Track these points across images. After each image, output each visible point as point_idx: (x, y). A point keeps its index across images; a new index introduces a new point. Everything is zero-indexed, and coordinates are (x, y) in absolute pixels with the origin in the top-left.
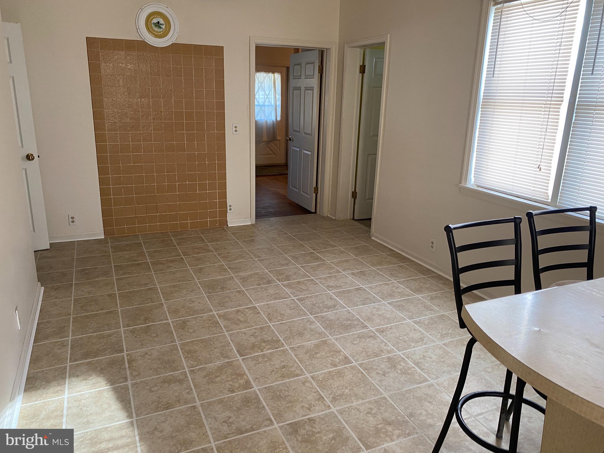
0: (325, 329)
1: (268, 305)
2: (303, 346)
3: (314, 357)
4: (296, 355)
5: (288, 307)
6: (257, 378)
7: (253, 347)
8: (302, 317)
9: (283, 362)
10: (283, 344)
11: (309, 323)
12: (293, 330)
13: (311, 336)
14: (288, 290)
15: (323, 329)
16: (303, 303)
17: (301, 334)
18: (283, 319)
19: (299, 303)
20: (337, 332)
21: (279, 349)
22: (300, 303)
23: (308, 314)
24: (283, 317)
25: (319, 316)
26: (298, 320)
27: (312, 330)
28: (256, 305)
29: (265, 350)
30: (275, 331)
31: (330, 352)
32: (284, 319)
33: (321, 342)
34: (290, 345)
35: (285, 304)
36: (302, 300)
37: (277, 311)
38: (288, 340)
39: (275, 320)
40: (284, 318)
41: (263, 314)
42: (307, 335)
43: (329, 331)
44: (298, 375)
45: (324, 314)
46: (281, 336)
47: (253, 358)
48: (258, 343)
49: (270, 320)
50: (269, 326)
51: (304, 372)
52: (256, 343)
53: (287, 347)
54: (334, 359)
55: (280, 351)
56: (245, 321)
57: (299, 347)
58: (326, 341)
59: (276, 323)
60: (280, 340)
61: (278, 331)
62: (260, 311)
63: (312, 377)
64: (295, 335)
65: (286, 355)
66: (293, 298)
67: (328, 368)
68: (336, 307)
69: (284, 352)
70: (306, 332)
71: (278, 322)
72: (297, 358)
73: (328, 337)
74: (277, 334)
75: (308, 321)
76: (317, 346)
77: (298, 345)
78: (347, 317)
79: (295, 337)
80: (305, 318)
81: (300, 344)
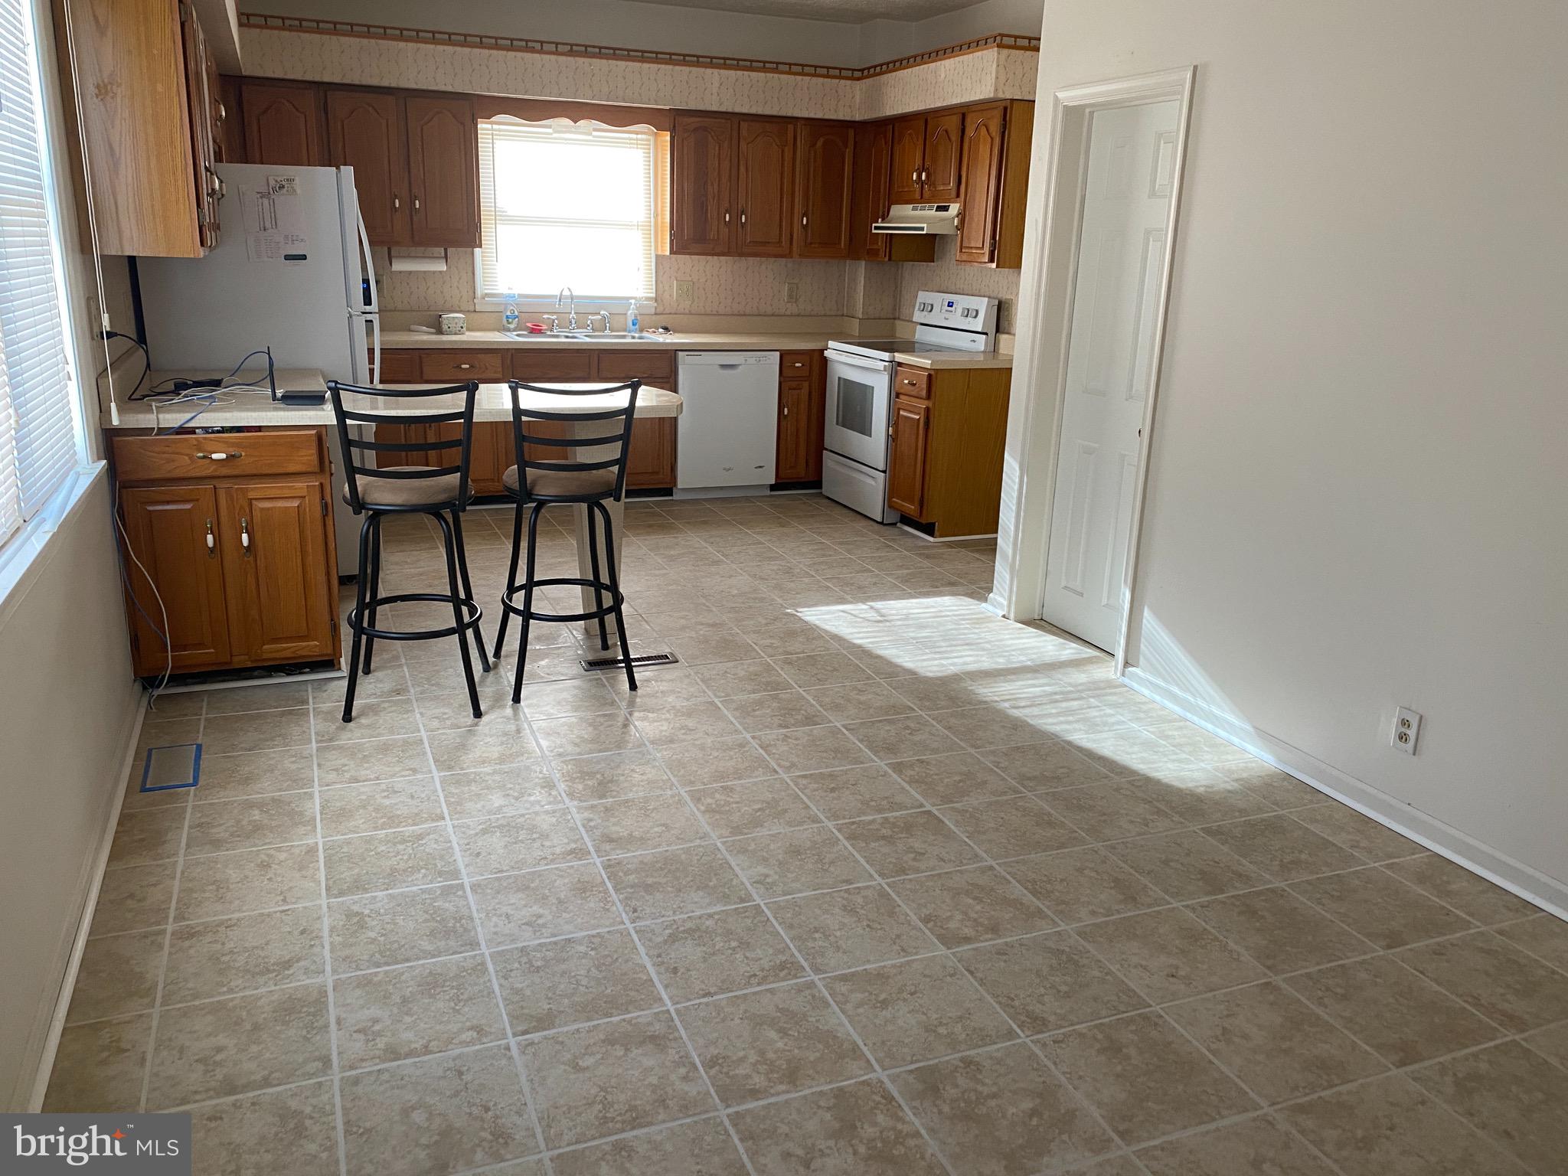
0: (728, 863)
1: (903, 950)
2: (789, 824)
3: (768, 803)
4: (807, 807)
5: (832, 939)
6: (882, 776)
7: (908, 828)
8: (787, 901)
9: (834, 799)
10: (839, 830)
11: (769, 880)
12: (816, 862)
13: (769, 845)
14: (841, 1024)
15: (733, 864)
16: (782, 952)
17: (795, 851)
18: (846, 895)
19: (797, 954)
20: (697, 855)
21: (847, 821)
22: (793, 955)
23: (768, 908)
24: (845, 902)
25: (735, 903)
26: (800, 891)
27: (765, 859)
28: (942, 951)
29: (879, 821)
30: (862, 861)
31: (729, 811)
32: (842, 894)
33: (746, 831)
34: (822, 827)
35: (845, 952)
36: (782, 966)
37: (868, 926)
38: (828, 839)
39: (869, 893)
40: (843, 898)
41: (911, 914)
42: (779, 848)
43: (719, 856)
44: (804, 777)
45: (719, 908)
46: (846, 848)
47: (901, 807)
48: (900, 835)
49: (883, 894)
50: (882, 875)
51: (792, 780)
52: (904, 835)
53: (830, 825)
54: (724, 798)
55: (844, 818)
56: (959, 894)
57: (801, 823)
58: (733, 834)
59: (865, 884)
60: (847, 839)
61: (856, 861)
62: (922, 927)
63: (777, 772)
64: (809, 849)
65: (830, 809)
66: (816, 978)
67: (742, 785)
68: (670, 936)
69: (835, 816)
70: (780, 857)
71: (858, 888)
72: (805, 803)
73: (724, 843)
74: (855, 853)
75: (769, 887)
76: (756, 823)
77: (801, 828)
78: (647, 898)
79: (808, 844)
80: (780, 896)
81: (796, 828)
